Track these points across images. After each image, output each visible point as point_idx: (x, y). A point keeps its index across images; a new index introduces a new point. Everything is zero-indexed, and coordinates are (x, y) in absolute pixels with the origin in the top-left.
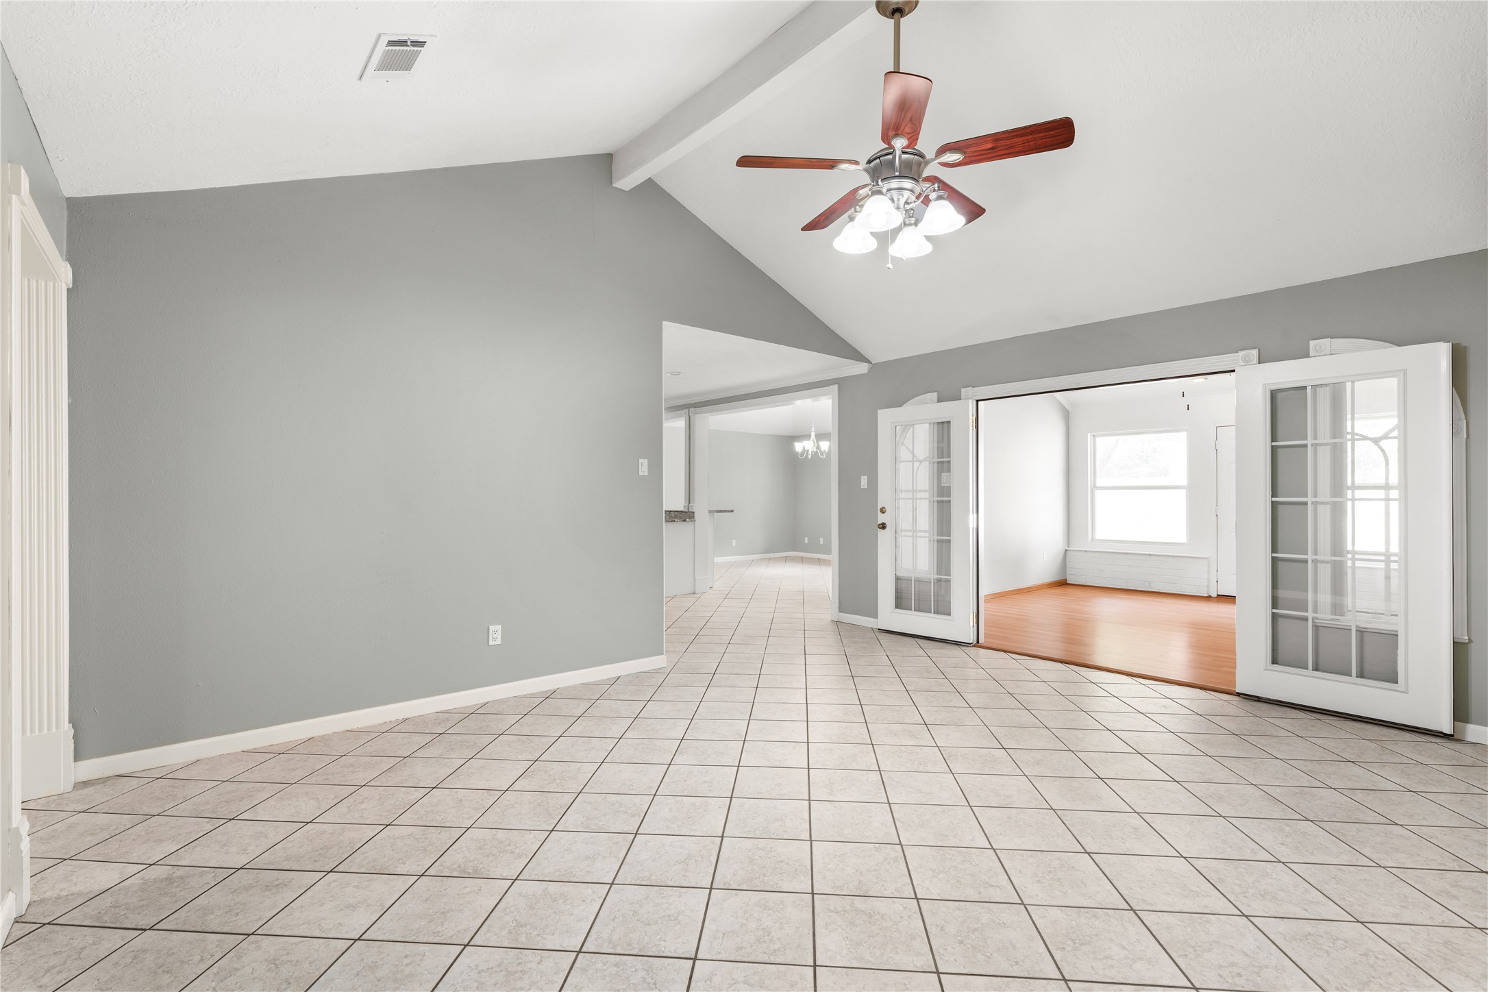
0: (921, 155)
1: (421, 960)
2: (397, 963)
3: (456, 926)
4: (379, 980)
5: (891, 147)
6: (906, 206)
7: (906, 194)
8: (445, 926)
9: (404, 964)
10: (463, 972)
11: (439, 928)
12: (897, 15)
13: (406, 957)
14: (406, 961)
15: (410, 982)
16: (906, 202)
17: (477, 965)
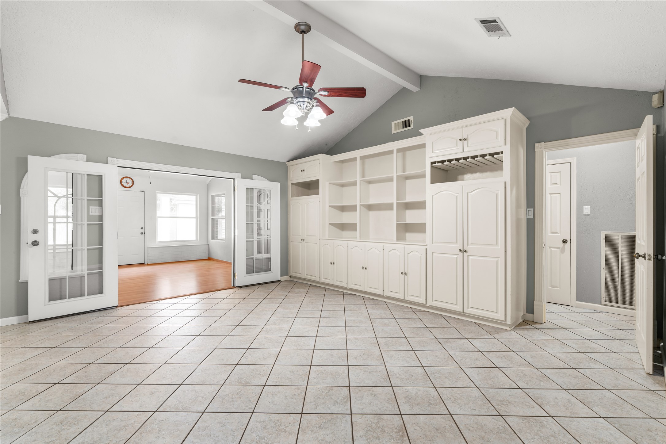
0: (314, 91)
1: (467, 424)
2: (474, 431)
3: (443, 422)
4: (486, 433)
5: (301, 85)
6: (306, 108)
7: (306, 104)
8: (445, 425)
9: (473, 429)
10: (464, 411)
11: (447, 427)
12: (303, 33)
13: (469, 430)
14: (471, 429)
15: (479, 423)
16: (306, 106)
17: (458, 408)
